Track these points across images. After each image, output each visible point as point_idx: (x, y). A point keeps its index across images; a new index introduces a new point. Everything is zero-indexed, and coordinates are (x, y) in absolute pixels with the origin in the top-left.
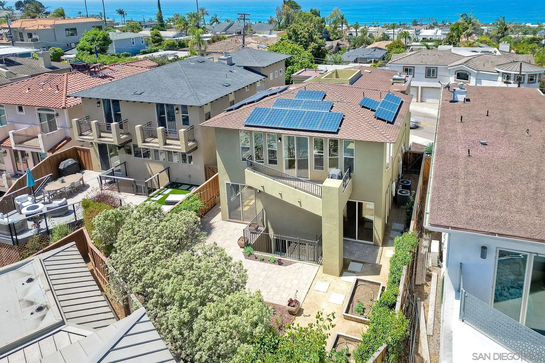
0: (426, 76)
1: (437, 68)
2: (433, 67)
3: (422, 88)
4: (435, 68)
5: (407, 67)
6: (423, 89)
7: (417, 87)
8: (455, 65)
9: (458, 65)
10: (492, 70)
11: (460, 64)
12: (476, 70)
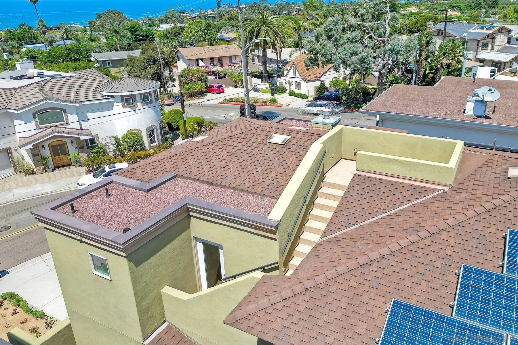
8: (33, 104)
9: (37, 102)
10: (99, 96)
11: (42, 100)
12: (75, 103)
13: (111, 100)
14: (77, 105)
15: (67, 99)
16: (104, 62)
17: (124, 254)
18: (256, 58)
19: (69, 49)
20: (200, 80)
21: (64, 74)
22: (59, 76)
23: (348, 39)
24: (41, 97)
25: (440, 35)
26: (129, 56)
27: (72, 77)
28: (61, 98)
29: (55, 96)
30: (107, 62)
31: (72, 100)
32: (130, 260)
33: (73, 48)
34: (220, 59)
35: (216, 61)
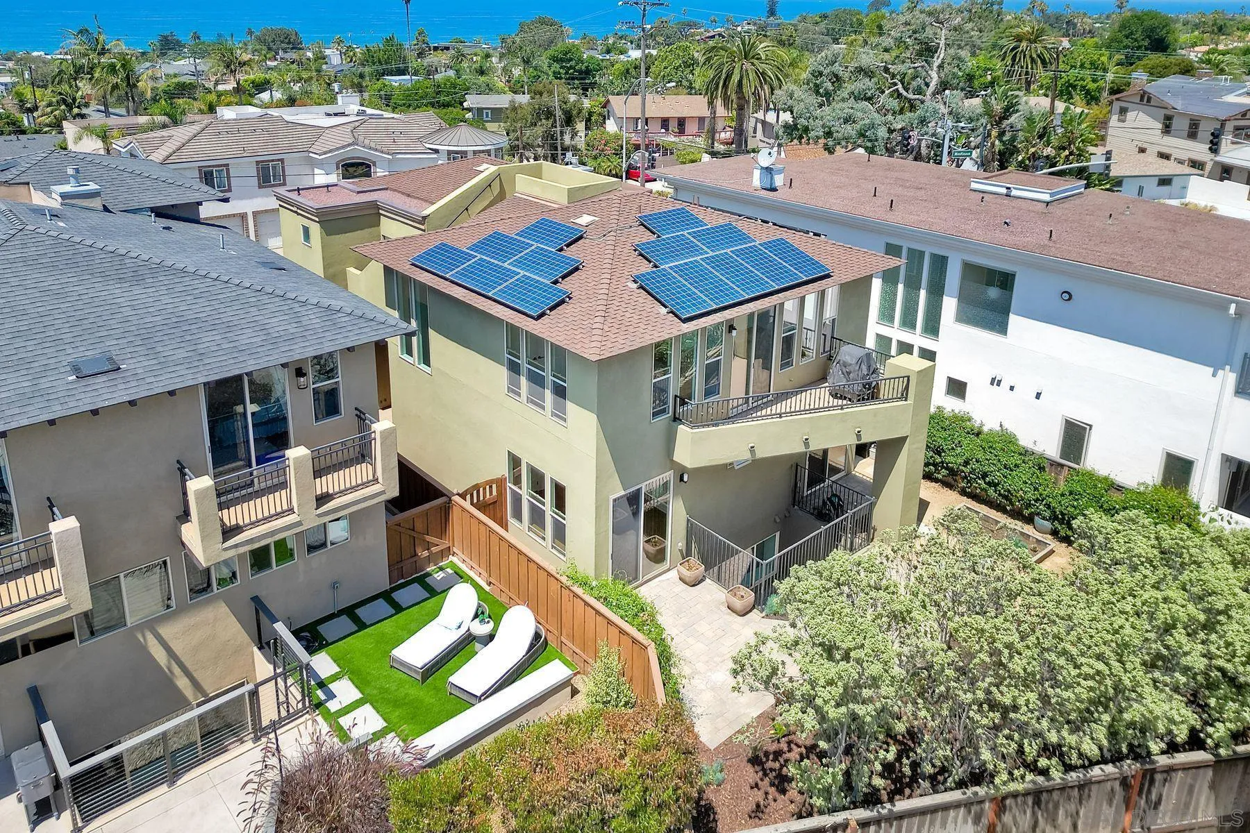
0: (259, 183)
1: (282, 160)
2: (273, 161)
3: (255, 214)
4: (278, 160)
5: (209, 166)
6: (258, 216)
7: (243, 217)
8: (338, 149)
9: (343, 147)
10: (421, 149)
11: (349, 145)
12: (388, 154)
13: (435, 156)
14: (390, 157)
15: (379, 147)
16: (480, 110)
17: (317, 220)
18: (759, 126)
19: (439, 86)
20: (617, 154)
21: (386, 115)
22: (380, 117)
23: (853, 93)
24: (348, 140)
25: (1145, 102)
26: (512, 102)
27: (396, 119)
28: (373, 145)
29: (367, 142)
30: (485, 111)
31: (385, 149)
32: (322, 227)
33: (445, 84)
34: (681, 122)
35: (673, 126)
